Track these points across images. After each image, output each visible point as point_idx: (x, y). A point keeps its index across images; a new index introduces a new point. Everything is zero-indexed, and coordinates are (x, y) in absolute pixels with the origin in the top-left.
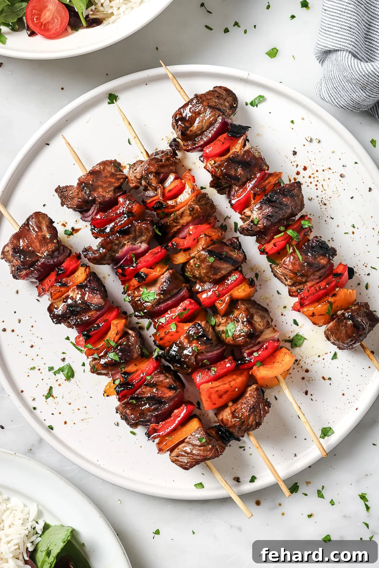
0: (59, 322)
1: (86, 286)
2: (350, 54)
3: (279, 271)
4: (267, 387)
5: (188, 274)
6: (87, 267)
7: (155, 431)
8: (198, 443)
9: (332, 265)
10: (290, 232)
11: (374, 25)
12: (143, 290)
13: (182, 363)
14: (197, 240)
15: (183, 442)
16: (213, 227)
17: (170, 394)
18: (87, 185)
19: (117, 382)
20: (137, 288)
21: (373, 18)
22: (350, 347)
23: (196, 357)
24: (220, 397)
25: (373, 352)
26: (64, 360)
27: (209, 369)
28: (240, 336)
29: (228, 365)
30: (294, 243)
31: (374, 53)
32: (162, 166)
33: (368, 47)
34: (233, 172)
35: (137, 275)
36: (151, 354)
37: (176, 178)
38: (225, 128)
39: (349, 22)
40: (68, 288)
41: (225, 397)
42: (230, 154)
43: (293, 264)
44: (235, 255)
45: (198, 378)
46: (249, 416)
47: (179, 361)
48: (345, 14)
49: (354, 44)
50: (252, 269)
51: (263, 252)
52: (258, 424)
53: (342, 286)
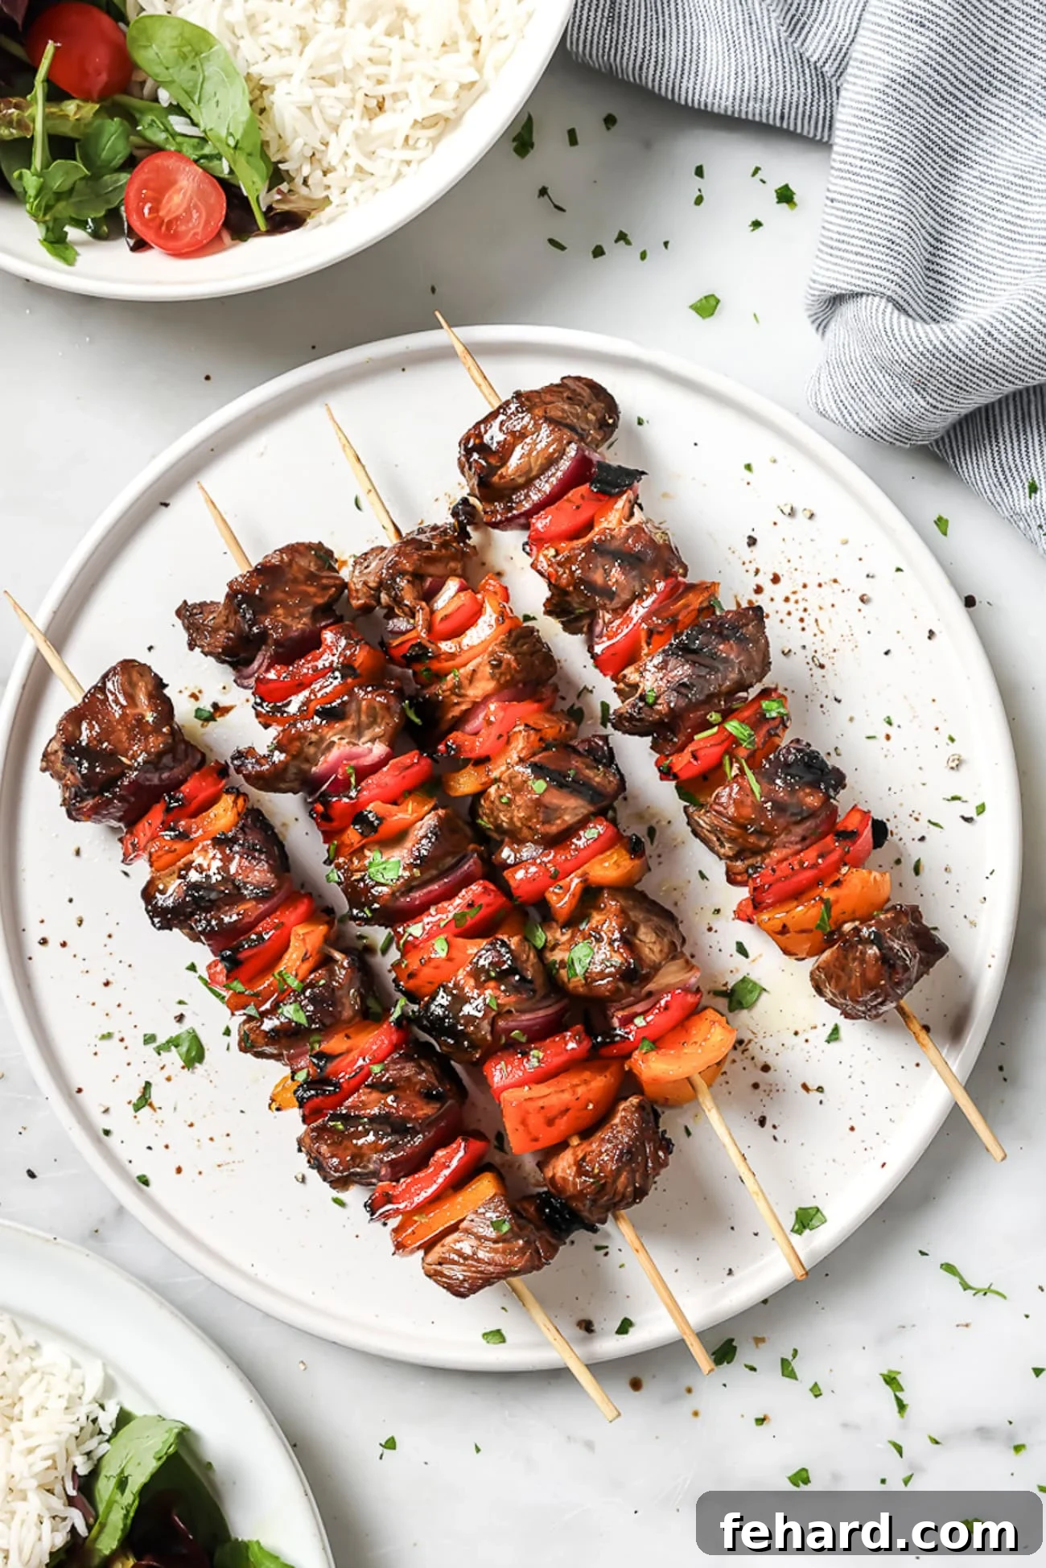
0: (166, 925)
1: (233, 841)
2: (890, 305)
3: (704, 821)
4: (667, 1103)
5: (484, 822)
6: (238, 793)
7: (389, 1199)
8: (491, 1233)
9: (834, 811)
10: (733, 726)
11: (947, 241)
12: (373, 856)
13: (459, 1036)
14: (506, 739)
15: (454, 1228)
16: (550, 710)
17: (427, 1110)
18: (249, 598)
19: (301, 1076)
20: (359, 852)
21: (947, 224)
22: (871, 1013)
23: (493, 1024)
24: (550, 1122)
25: (926, 1028)
26: (180, 1018)
27: (525, 1054)
28: (602, 975)
29: (571, 1045)
30: (742, 753)
31: (947, 307)
32: (431, 560)
33: (933, 291)
34: (598, 577)
35: (359, 818)
36: (387, 1012)
37: (462, 589)
38: (582, 472)
39: (888, 228)
40: (193, 843)
41: (562, 1124)
42: (593, 536)
43: (738, 804)
44: (597, 777)
45: (499, 1074)
46: (618, 1172)
47: (452, 1031)
48: (881, 209)
49: (899, 281)
50: (640, 816)
51: (666, 773)
52: (640, 1193)
53: (857, 863)
